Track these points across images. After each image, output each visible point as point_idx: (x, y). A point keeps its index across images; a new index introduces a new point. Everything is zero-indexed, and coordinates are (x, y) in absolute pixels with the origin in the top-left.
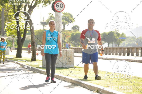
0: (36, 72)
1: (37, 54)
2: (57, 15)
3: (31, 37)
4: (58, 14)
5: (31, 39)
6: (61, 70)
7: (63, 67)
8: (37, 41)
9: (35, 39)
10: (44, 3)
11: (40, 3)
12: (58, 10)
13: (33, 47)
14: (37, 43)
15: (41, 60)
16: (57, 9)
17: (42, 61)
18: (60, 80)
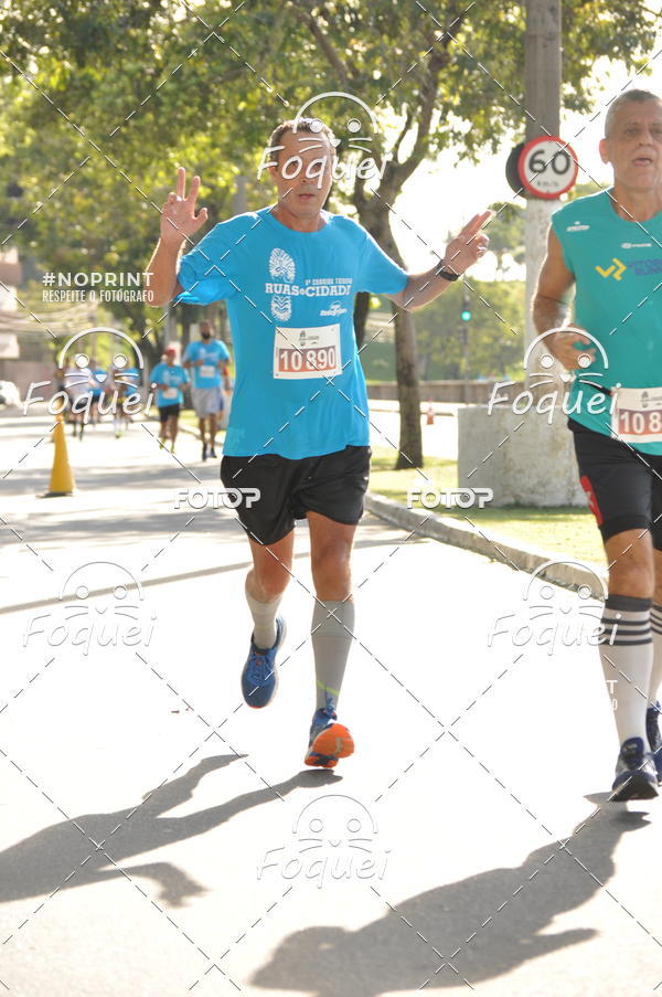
0: (425, 536)
1: (430, 421)
2: (537, 216)
3: (392, 325)
4: (541, 211)
5: (392, 332)
6: (560, 524)
7: (575, 502)
8: (428, 345)
9: (417, 336)
10: (462, 147)
11: (441, 146)
12: (543, 189)
13: (404, 388)
14: (429, 355)
15: (453, 463)
16: (534, 184)
17: (454, 469)
18: (554, 583)
